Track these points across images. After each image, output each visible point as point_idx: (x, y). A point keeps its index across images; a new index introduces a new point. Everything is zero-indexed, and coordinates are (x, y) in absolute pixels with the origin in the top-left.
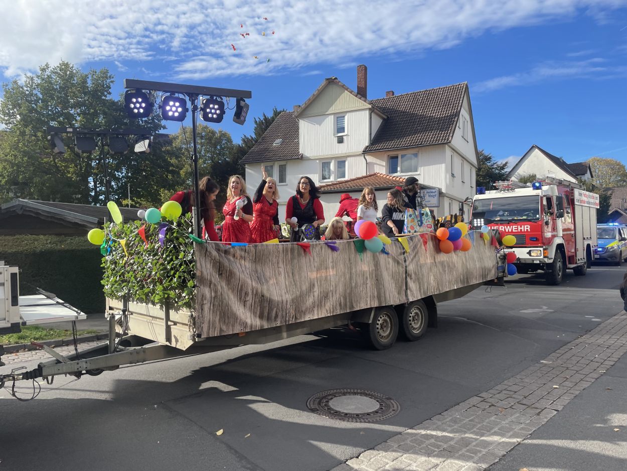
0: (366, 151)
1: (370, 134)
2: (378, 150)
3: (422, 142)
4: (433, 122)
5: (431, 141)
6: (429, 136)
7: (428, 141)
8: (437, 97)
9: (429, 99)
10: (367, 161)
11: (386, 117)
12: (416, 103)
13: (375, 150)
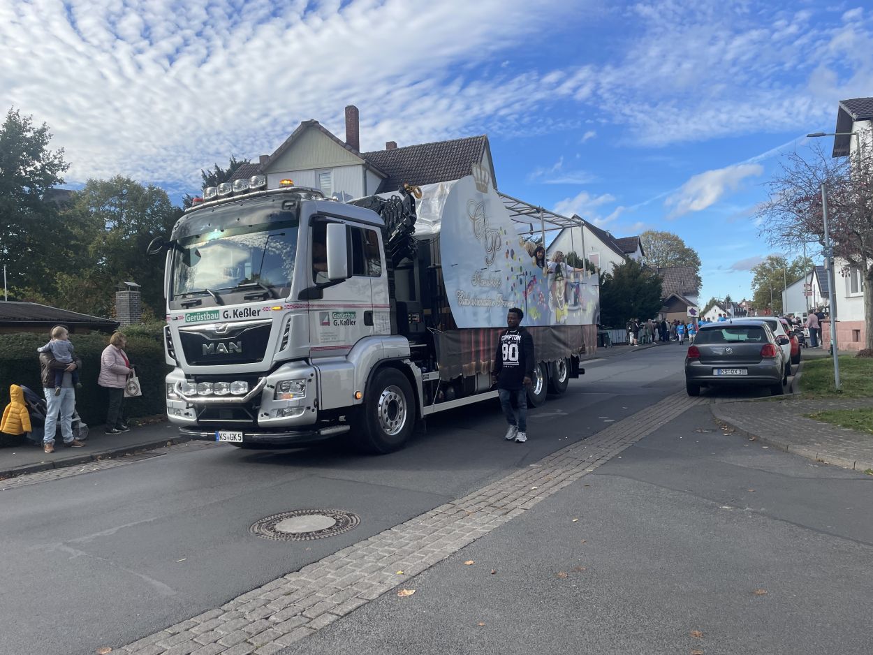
8: (450, 153)
9: (441, 154)
11: (386, 176)
12: (425, 160)
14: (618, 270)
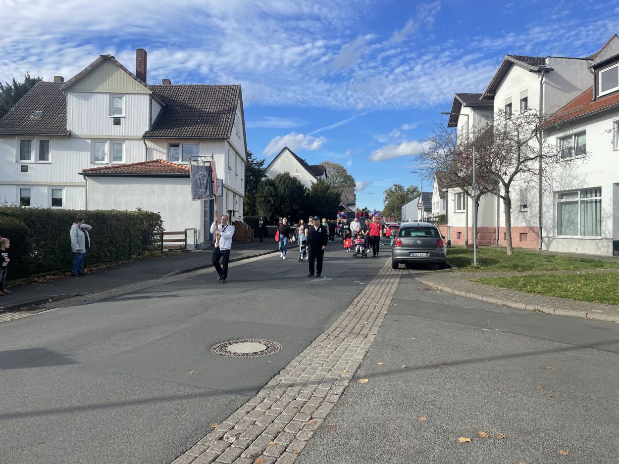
0: (146, 137)
1: (151, 120)
2: (159, 136)
3: (203, 134)
4: (212, 117)
5: (211, 134)
6: (209, 130)
7: (208, 134)
8: (214, 94)
9: (207, 94)
10: (146, 146)
11: (165, 105)
12: (195, 96)
13: (156, 136)
14: (314, 186)
